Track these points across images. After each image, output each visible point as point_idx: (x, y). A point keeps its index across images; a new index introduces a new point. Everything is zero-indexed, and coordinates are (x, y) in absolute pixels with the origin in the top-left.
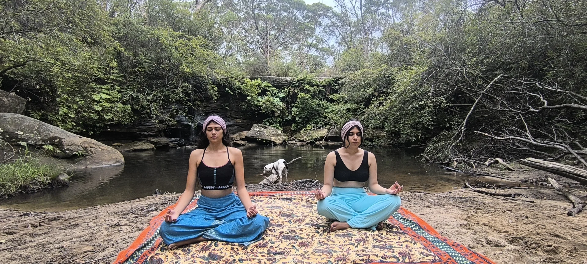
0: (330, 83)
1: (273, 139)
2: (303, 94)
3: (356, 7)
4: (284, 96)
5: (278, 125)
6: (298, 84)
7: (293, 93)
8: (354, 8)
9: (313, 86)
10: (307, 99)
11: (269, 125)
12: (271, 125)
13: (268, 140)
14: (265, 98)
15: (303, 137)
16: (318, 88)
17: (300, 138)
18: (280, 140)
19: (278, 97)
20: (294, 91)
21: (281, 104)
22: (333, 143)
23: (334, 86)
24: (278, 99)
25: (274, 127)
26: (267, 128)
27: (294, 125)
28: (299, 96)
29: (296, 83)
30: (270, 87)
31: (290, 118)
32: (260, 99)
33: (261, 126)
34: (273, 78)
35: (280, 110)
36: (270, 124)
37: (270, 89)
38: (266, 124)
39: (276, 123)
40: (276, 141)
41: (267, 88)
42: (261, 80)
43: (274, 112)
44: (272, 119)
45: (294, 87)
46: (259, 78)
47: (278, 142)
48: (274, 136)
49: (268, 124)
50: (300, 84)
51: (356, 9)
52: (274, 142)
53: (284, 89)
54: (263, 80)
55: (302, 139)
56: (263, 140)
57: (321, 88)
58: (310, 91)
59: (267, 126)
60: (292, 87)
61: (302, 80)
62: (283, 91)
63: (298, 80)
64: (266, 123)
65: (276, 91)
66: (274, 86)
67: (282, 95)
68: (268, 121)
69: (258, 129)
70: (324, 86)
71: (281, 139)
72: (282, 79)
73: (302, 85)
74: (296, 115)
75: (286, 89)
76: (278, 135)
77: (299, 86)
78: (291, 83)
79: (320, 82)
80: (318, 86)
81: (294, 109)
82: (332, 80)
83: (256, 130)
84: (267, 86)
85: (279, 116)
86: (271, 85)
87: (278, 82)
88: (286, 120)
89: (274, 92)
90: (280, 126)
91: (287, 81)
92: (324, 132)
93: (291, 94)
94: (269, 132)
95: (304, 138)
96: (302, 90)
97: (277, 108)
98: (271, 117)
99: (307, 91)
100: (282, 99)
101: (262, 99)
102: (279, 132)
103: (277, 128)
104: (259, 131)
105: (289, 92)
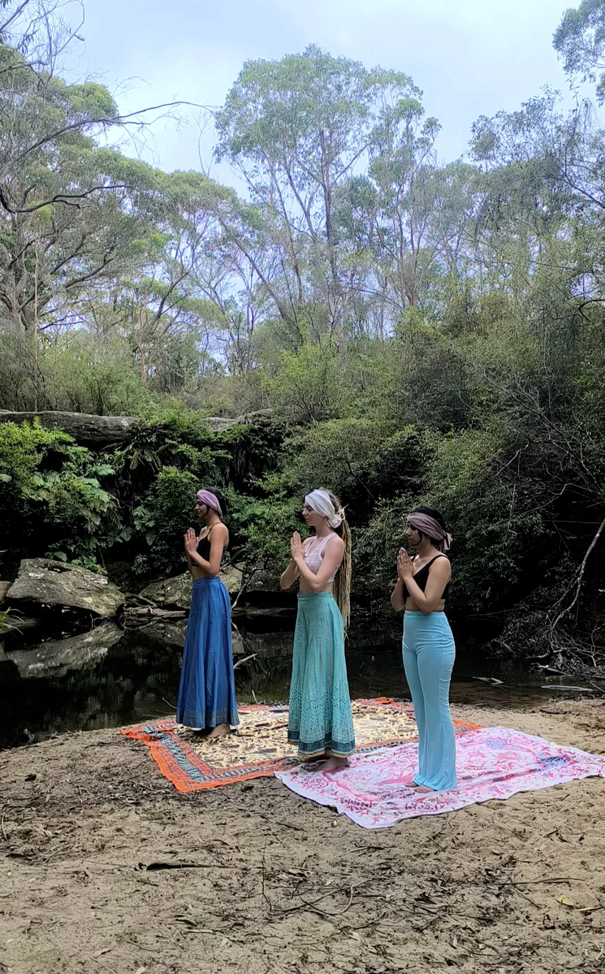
0: (245, 437)
1: (89, 602)
2: (173, 471)
3: (312, 212)
4: (112, 472)
5: (94, 559)
6: (154, 439)
7: (140, 465)
8: (307, 214)
9: (199, 445)
10: (186, 485)
11: (69, 561)
12: (76, 561)
13: (73, 608)
14: (54, 478)
15: (172, 595)
16: (214, 453)
17: (161, 599)
18: (108, 606)
19: (95, 475)
20: (144, 460)
21: (105, 496)
22: (259, 612)
23: (257, 447)
24: (95, 482)
25: (82, 565)
26: (63, 570)
27: (140, 559)
28: (161, 475)
29: (149, 435)
30: (70, 444)
31: (126, 536)
32: (38, 480)
33: (46, 566)
34: (78, 420)
35: (100, 514)
36: (71, 557)
37: (71, 450)
38: (56, 558)
39: (87, 552)
40: (96, 610)
41: (62, 449)
42: (42, 422)
43: (82, 519)
44: (75, 543)
45: (143, 445)
46: (37, 419)
47: (102, 611)
48: (89, 595)
49: (64, 557)
50: (161, 437)
51: (312, 219)
52: (96, 615)
53: (111, 451)
54: (48, 423)
55: (171, 600)
56: (60, 606)
57: (221, 453)
58: (190, 462)
59: (65, 565)
60: (135, 446)
61: (166, 427)
62: (107, 456)
63: (154, 429)
64: (57, 554)
65: (89, 457)
66: (80, 443)
67: (107, 470)
68: (63, 549)
69: (40, 576)
70: (228, 446)
71: (113, 603)
72: (105, 423)
73: (167, 440)
74: (148, 528)
75: (119, 453)
76: (100, 591)
77: (158, 445)
78: (134, 434)
79: (216, 433)
80: (214, 445)
81: (139, 511)
82: (253, 430)
83: (36, 579)
84: (62, 442)
85: (96, 534)
86: (72, 440)
87: (94, 430)
88: (116, 543)
89: (82, 460)
90: (99, 562)
91: (120, 428)
92: (234, 580)
93: (133, 466)
94: (74, 583)
95: (177, 598)
96: (167, 458)
97: (94, 511)
98: (72, 536)
99: (183, 461)
100: (107, 483)
101: (45, 479)
102: (103, 581)
103: (95, 571)
104: (43, 580)
105: (128, 462)
